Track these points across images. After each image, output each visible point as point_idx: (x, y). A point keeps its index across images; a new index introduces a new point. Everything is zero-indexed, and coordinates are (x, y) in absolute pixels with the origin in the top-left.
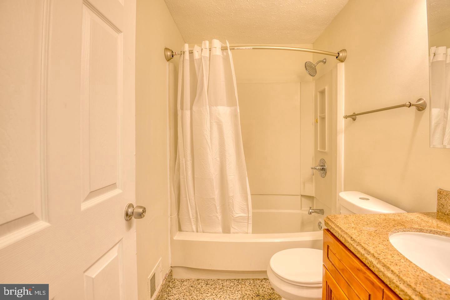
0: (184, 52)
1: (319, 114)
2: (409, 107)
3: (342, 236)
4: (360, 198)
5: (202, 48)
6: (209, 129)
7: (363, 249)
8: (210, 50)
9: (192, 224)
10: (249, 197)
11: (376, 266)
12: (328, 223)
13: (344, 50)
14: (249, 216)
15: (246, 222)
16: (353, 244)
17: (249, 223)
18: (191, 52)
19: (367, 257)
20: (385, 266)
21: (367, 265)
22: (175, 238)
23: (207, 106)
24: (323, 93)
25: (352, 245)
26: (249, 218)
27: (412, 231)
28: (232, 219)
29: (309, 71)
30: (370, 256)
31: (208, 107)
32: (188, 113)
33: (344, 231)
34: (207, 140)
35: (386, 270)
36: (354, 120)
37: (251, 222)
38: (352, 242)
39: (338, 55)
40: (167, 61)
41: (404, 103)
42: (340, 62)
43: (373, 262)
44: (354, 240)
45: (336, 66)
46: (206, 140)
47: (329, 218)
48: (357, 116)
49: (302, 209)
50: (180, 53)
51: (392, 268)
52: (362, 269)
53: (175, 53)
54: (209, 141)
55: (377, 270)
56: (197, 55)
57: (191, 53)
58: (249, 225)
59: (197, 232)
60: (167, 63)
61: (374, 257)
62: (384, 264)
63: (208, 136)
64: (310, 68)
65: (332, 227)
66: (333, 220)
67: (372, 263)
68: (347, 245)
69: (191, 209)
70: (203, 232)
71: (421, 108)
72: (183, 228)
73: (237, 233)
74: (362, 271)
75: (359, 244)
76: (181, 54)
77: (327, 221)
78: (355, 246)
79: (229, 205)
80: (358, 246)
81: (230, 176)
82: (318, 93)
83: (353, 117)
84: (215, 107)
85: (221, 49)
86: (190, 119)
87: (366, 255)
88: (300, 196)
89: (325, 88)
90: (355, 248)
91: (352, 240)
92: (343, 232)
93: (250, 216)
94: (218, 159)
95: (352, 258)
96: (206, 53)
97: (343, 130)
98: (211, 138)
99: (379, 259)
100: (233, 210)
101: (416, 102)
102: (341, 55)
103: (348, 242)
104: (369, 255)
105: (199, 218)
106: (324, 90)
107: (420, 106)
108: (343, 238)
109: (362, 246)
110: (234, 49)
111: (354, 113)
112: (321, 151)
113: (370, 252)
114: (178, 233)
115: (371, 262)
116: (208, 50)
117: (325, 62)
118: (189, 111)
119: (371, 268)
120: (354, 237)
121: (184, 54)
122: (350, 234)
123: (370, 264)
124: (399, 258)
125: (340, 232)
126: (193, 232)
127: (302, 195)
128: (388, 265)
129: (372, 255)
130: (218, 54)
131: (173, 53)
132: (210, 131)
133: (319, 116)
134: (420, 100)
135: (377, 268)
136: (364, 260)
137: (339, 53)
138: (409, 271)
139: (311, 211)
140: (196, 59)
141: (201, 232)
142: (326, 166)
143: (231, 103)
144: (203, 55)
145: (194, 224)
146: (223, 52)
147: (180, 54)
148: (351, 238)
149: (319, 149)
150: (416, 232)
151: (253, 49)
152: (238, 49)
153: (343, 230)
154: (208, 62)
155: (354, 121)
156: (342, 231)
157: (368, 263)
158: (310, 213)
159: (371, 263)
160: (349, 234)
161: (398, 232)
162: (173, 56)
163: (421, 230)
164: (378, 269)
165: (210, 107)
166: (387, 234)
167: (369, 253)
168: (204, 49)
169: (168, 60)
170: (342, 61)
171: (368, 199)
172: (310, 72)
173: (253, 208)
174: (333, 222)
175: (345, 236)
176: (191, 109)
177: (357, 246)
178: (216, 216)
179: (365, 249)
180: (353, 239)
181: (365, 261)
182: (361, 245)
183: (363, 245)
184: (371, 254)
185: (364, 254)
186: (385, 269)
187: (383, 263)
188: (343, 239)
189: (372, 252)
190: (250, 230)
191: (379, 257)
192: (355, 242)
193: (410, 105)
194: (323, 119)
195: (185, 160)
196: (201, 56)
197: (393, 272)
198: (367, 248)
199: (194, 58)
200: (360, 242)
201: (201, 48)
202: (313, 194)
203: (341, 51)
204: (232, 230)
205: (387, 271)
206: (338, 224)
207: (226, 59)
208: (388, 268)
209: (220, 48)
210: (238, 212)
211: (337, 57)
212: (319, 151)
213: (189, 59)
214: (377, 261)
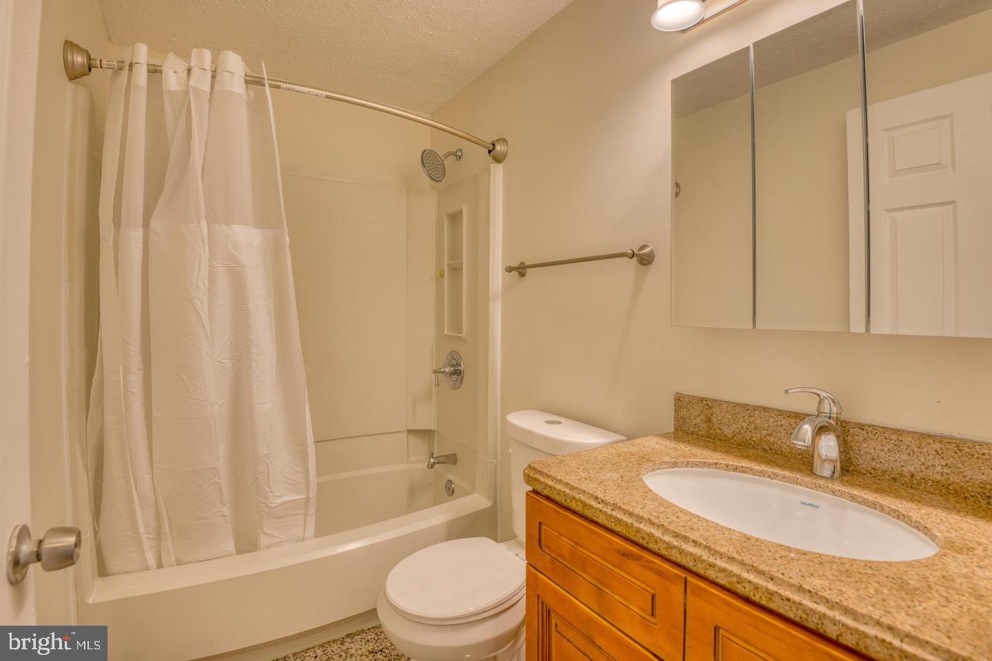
0: (131, 65)
1: (446, 262)
2: (631, 258)
3: (574, 498)
4: (547, 422)
5: (192, 64)
6: (206, 282)
7: (627, 515)
8: (213, 77)
9: (145, 549)
10: (311, 450)
11: (661, 540)
12: (535, 479)
13: (503, 140)
14: (308, 497)
15: (300, 514)
16: (605, 509)
17: (309, 513)
18: (153, 68)
19: (639, 528)
20: (678, 536)
21: (641, 541)
22: (90, 601)
23: (202, 222)
24: (455, 218)
25: (601, 511)
26: (310, 501)
27: (663, 468)
28: (263, 513)
29: (428, 168)
30: (645, 525)
31: (204, 223)
32: (135, 238)
33: (576, 488)
34: (201, 313)
35: (683, 544)
36: (522, 275)
37: (314, 511)
38: (600, 506)
39: (491, 147)
40: (68, 79)
41: (624, 251)
42: (494, 161)
43: (655, 534)
44: (602, 501)
45: (488, 170)
46: (198, 313)
47: (536, 467)
48: (528, 270)
49: (411, 459)
50: (115, 63)
51: (692, 536)
52: (631, 551)
53: (98, 63)
54: (204, 316)
55: (665, 545)
56: (172, 80)
57: (155, 71)
58: (308, 518)
59: (160, 566)
60: (70, 86)
61: (653, 524)
62: (676, 533)
63: (201, 302)
64: (433, 164)
65: (546, 485)
66: (545, 471)
67: (653, 536)
68: (588, 513)
69: (141, 507)
70: (178, 565)
71: (645, 260)
72: (113, 564)
73: (277, 545)
74: (632, 555)
75: (615, 507)
76: (121, 69)
77: (532, 475)
78: (609, 512)
79: (257, 478)
80: (614, 510)
81: (260, 403)
82: (445, 218)
83: (521, 270)
84: (224, 227)
85: (245, 80)
86: (141, 254)
87: (636, 524)
88: (406, 432)
89: (462, 209)
90: (611, 516)
91: (599, 503)
92: (575, 491)
93: (311, 496)
94: (228, 363)
95: (605, 536)
96: (201, 82)
97: (500, 292)
98: (209, 308)
99: (662, 525)
100: (268, 489)
101: (638, 251)
102: (498, 148)
103: (593, 508)
104: (641, 522)
105: (167, 528)
106: (460, 212)
107: (647, 258)
108: (577, 501)
109: (624, 510)
110: (279, 87)
111: (523, 263)
112: (450, 336)
113: (642, 518)
114: (99, 582)
115: (651, 535)
116: (209, 74)
117: (460, 157)
118: (141, 230)
119: (651, 546)
120: (600, 496)
121: (130, 70)
122: (591, 492)
123: (647, 538)
124: (689, 518)
125: (567, 491)
126: (148, 569)
127: (409, 431)
128: (683, 533)
129: (648, 522)
130: (237, 91)
131: (92, 62)
132: (209, 290)
133: (448, 265)
134: (644, 247)
135: (664, 542)
136: (632, 536)
137: (494, 145)
138: (715, 536)
139: (432, 460)
140: (170, 93)
141: (173, 565)
142: (462, 366)
143: (265, 219)
144: (192, 83)
145: (151, 547)
146: (247, 88)
147: (116, 67)
148: (596, 498)
149: (446, 332)
150: (669, 468)
151: (327, 97)
152: (289, 89)
153: (573, 486)
154: (207, 106)
155: (522, 279)
156: (573, 488)
157: (643, 538)
158: (432, 466)
159: (649, 536)
160: (588, 493)
161: (647, 473)
162: (90, 70)
163: (675, 465)
164: (667, 544)
165: (209, 226)
166: (641, 480)
167: (640, 519)
168: (195, 72)
169: (74, 75)
170: (498, 160)
171: (560, 423)
172: (431, 172)
173: (318, 474)
174: (547, 475)
175: (582, 497)
176: (146, 224)
177: (614, 512)
178: (220, 513)
179: (630, 514)
180: (600, 501)
181: (636, 536)
182: (619, 507)
183: (623, 507)
184: (646, 520)
185: (632, 523)
186: (680, 541)
187: (673, 532)
188: (579, 503)
189: (646, 516)
190: (311, 530)
191: (662, 523)
192: (607, 504)
193: (633, 255)
194: (456, 270)
195: (123, 369)
196: (188, 85)
197: (696, 543)
198: (635, 512)
199: (164, 89)
200: (615, 502)
201: (186, 64)
202: (432, 426)
203: (498, 140)
204: (264, 541)
205: (685, 543)
206: (559, 477)
207: (257, 109)
208: (685, 538)
209: (243, 75)
210: (282, 494)
211: (490, 152)
212: (445, 335)
213: (146, 87)
214: (661, 531)
